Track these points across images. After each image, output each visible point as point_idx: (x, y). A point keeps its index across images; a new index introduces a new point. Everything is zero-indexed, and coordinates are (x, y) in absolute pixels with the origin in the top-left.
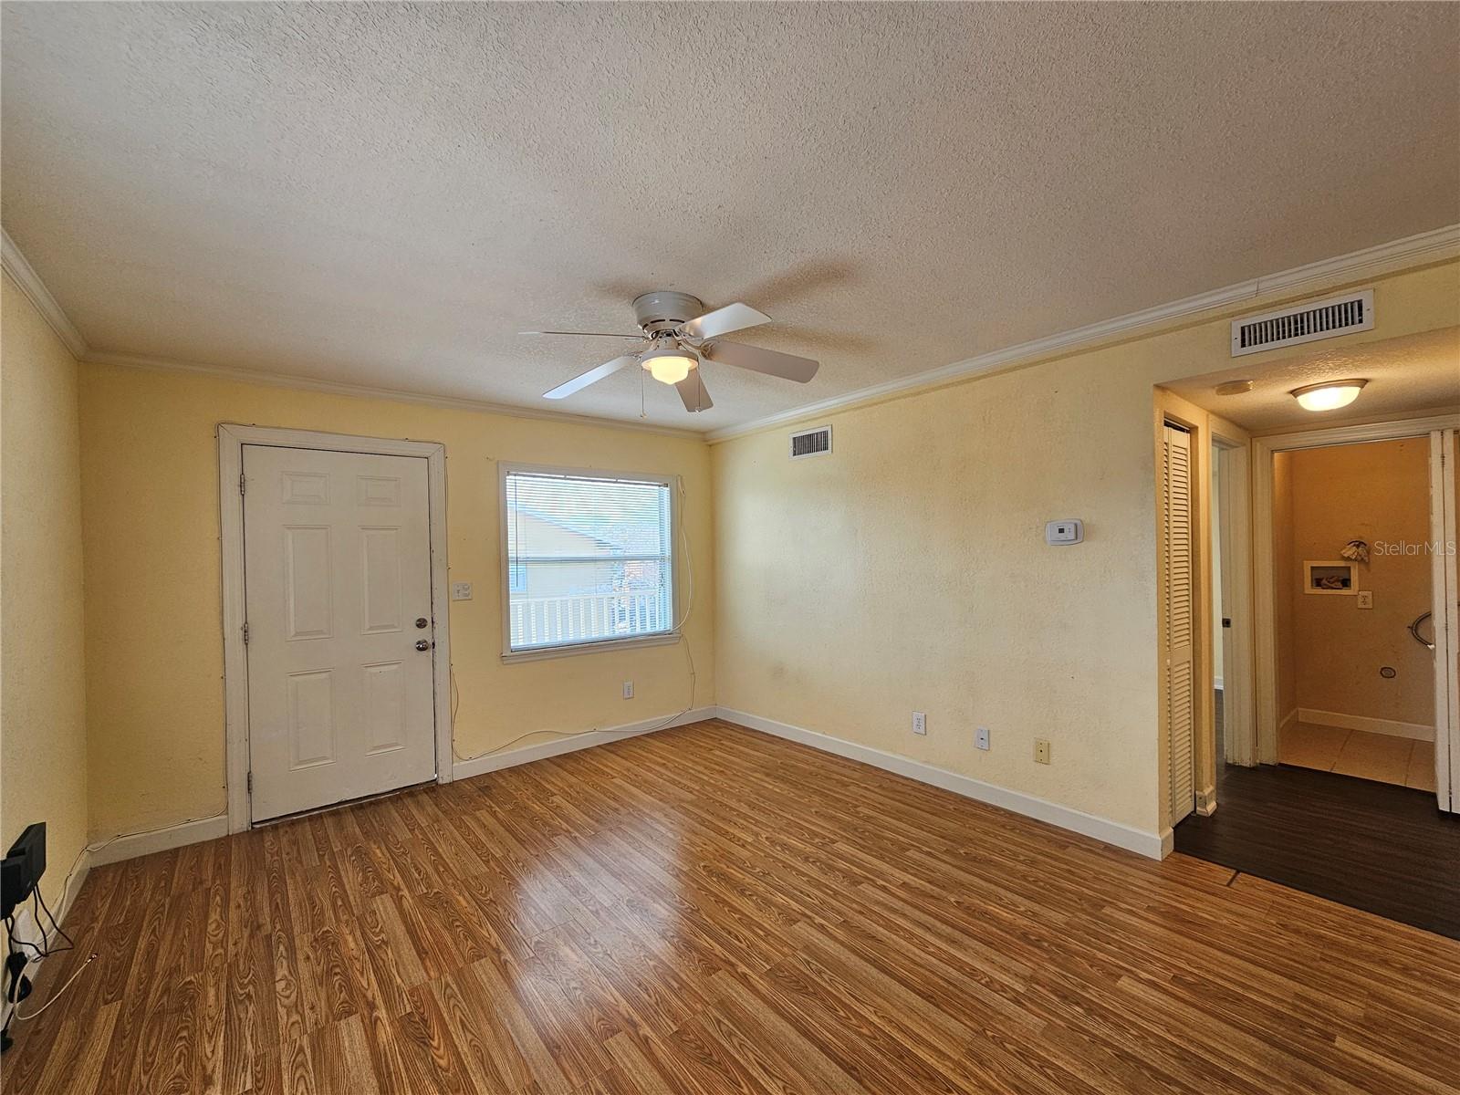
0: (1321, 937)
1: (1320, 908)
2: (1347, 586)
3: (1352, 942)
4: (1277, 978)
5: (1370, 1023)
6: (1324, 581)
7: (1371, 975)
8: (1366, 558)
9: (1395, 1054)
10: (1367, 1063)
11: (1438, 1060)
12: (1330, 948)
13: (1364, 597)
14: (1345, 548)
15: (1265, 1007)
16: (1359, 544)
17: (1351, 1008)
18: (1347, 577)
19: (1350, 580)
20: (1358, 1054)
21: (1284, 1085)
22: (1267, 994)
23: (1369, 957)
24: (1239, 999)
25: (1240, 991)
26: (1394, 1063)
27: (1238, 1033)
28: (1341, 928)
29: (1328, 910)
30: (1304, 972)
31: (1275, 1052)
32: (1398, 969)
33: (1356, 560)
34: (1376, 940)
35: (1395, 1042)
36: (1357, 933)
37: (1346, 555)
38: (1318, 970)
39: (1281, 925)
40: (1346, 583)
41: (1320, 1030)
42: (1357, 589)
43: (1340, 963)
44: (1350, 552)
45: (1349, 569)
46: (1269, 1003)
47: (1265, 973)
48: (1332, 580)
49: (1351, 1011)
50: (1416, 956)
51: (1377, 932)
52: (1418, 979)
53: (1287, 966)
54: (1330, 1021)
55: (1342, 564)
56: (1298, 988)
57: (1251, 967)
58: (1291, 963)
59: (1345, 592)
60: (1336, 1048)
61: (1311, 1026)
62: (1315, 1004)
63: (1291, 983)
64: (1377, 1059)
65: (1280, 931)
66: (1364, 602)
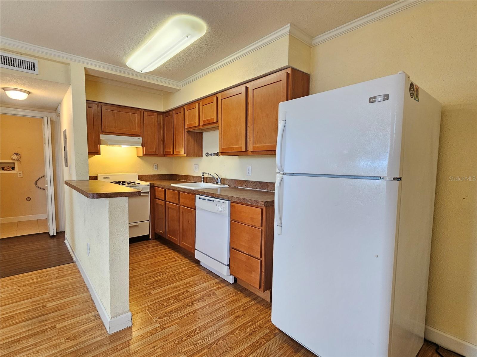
0: (32, 283)
1: (28, 276)
2: (13, 170)
3: (41, 279)
4: (23, 302)
5: (54, 295)
6: (5, 168)
7: (49, 284)
8: (20, 159)
9: (62, 298)
10: (57, 305)
11: (71, 292)
12: (36, 284)
13: (20, 174)
14: (12, 156)
15: (23, 312)
16: (17, 154)
17: (48, 295)
18: (13, 167)
19: (14, 167)
20: (53, 304)
21: (37, 327)
22: (22, 309)
23: (47, 280)
24: (13, 316)
25: (12, 314)
26: (62, 300)
27: (16, 326)
28: (37, 277)
29: (31, 275)
30: (31, 295)
31: (31, 321)
32: (55, 279)
33: (16, 160)
34: (47, 275)
35: (61, 295)
36: (41, 276)
37: (13, 158)
38: (35, 292)
39: (19, 287)
40: (13, 169)
41: (42, 306)
42: (17, 171)
43: (40, 286)
44: (14, 157)
45: (14, 163)
46: (24, 310)
47: (19, 303)
48: (8, 168)
49: (48, 296)
50: (58, 273)
51: (46, 273)
52: (60, 278)
53: (25, 297)
54: (43, 302)
55: (12, 161)
56: (31, 300)
57: (14, 305)
58: (26, 295)
59: (13, 172)
60: (48, 307)
61: (39, 307)
62: (37, 301)
63: (28, 300)
64: (58, 302)
65: (18, 289)
66: (20, 175)
